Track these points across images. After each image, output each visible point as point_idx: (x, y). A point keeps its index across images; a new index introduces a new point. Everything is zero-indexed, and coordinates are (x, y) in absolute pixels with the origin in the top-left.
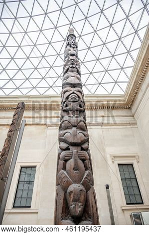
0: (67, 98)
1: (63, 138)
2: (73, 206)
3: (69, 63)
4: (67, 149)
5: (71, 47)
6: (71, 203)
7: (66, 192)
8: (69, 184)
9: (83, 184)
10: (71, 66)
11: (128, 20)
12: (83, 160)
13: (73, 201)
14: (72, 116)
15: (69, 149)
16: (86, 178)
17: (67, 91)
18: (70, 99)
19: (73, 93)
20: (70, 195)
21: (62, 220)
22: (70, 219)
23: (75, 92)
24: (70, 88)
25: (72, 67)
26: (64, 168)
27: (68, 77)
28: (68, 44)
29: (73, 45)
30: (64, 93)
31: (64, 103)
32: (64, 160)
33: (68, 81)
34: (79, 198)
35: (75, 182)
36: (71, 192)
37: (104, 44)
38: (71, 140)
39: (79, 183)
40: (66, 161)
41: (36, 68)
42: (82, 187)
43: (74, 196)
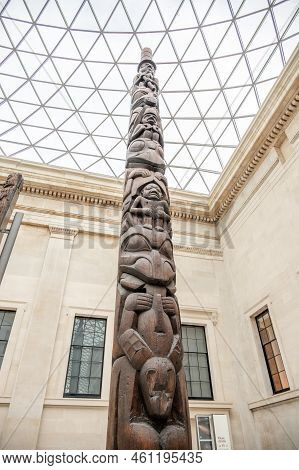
0: (141, 189)
1: (133, 266)
2: (155, 398)
3: (144, 120)
4: (141, 290)
5: (146, 85)
6: (151, 391)
7: (139, 371)
8: (146, 357)
9: (171, 359)
10: (149, 126)
11: (243, 59)
12: (170, 315)
13: (155, 389)
14: (150, 226)
15: (144, 291)
16: (176, 348)
17: (141, 176)
18: (145, 192)
19: (153, 182)
20: (149, 378)
21: (131, 421)
22: (145, 421)
23: (156, 180)
24: (147, 171)
25: (150, 129)
26: (135, 325)
27: (141, 148)
28: (142, 80)
29: (153, 83)
30: (133, 178)
31: (134, 198)
32: (135, 311)
33: (143, 155)
34: (167, 383)
35: (159, 354)
36: (151, 372)
37: (191, 91)
38: (150, 273)
39: (164, 355)
40: (138, 312)
41: (43, 106)
42: (170, 365)
43: (157, 380)
